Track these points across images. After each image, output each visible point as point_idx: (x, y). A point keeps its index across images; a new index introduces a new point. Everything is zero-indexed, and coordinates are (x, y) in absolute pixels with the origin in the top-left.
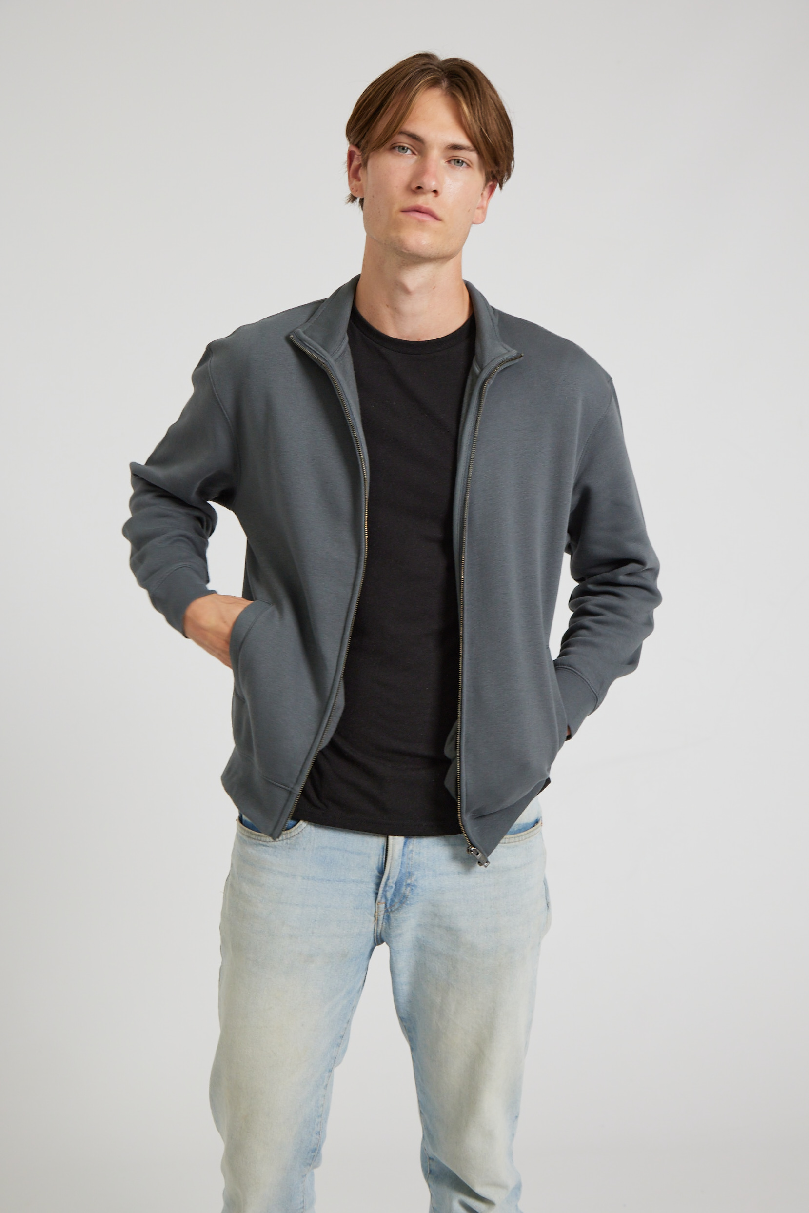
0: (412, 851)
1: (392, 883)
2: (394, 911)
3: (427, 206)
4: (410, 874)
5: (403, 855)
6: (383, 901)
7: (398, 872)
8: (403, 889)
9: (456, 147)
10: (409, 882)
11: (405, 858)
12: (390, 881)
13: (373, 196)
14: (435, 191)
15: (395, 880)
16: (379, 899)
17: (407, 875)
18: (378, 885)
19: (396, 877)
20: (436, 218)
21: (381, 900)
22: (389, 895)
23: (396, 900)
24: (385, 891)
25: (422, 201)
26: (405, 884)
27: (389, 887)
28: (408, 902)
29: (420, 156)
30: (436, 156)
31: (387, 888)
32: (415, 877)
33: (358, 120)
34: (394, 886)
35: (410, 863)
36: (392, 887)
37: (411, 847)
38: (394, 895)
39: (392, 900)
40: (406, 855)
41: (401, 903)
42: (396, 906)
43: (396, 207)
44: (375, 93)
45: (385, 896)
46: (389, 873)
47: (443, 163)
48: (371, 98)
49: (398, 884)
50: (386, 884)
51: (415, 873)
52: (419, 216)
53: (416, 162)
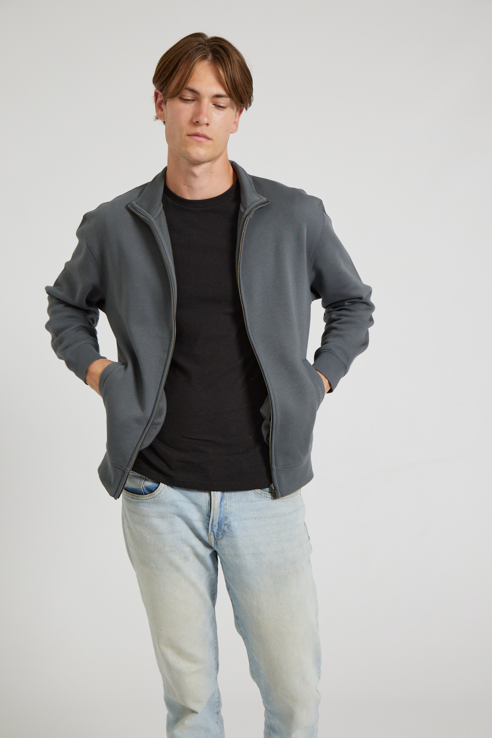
0: (226, 504)
1: (216, 523)
2: (220, 539)
3: (203, 133)
4: (226, 518)
5: (221, 507)
7: (218, 517)
8: (223, 527)
9: (218, 96)
10: (225, 522)
12: (214, 522)
13: (171, 124)
14: (207, 124)
15: (217, 521)
16: (209, 532)
17: (224, 518)
18: (208, 524)
20: (208, 139)
21: (211, 533)
22: (215, 530)
23: (220, 533)
24: (212, 528)
25: (199, 130)
26: (223, 524)
27: (214, 526)
28: (227, 534)
29: (197, 102)
30: (206, 102)
31: (213, 526)
32: (229, 520)
33: (160, 77)
34: (217, 525)
35: (226, 511)
36: (216, 526)
37: (225, 502)
38: (218, 530)
39: (217, 533)
40: (223, 507)
41: (223, 534)
42: (220, 537)
43: (185, 133)
44: (169, 63)
45: (212, 531)
46: (213, 518)
47: (211, 105)
49: (220, 524)
50: (212, 524)
51: (229, 517)
52: (198, 138)
53: (195, 105)
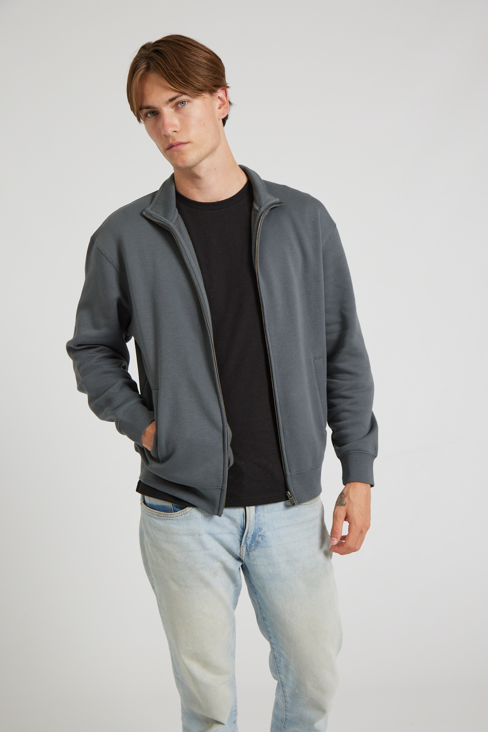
0: (260, 515)
1: (250, 535)
2: (252, 551)
4: (260, 529)
5: (256, 518)
6: (245, 546)
7: (253, 529)
8: (257, 538)
10: (260, 534)
11: (257, 520)
15: (252, 533)
16: (242, 545)
17: (259, 530)
18: (242, 536)
19: (253, 532)
21: (244, 546)
22: (249, 542)
23: (253, 545)
24: (246, 540)
26: (258, 535)
28: (260, 545)
31: (247, 538)
32: (263, 530)
34: (251, 537)
35: (260, 523)
36: (250, 538)
37: (258, 513)
38: (252, 542)
39: (250, 545)
41: (256, 546)
42: (253, 548)
45: (246, 543)
46: (248, 530)
49: (254, 536)
50: (246, 536)
51: (263, 528)
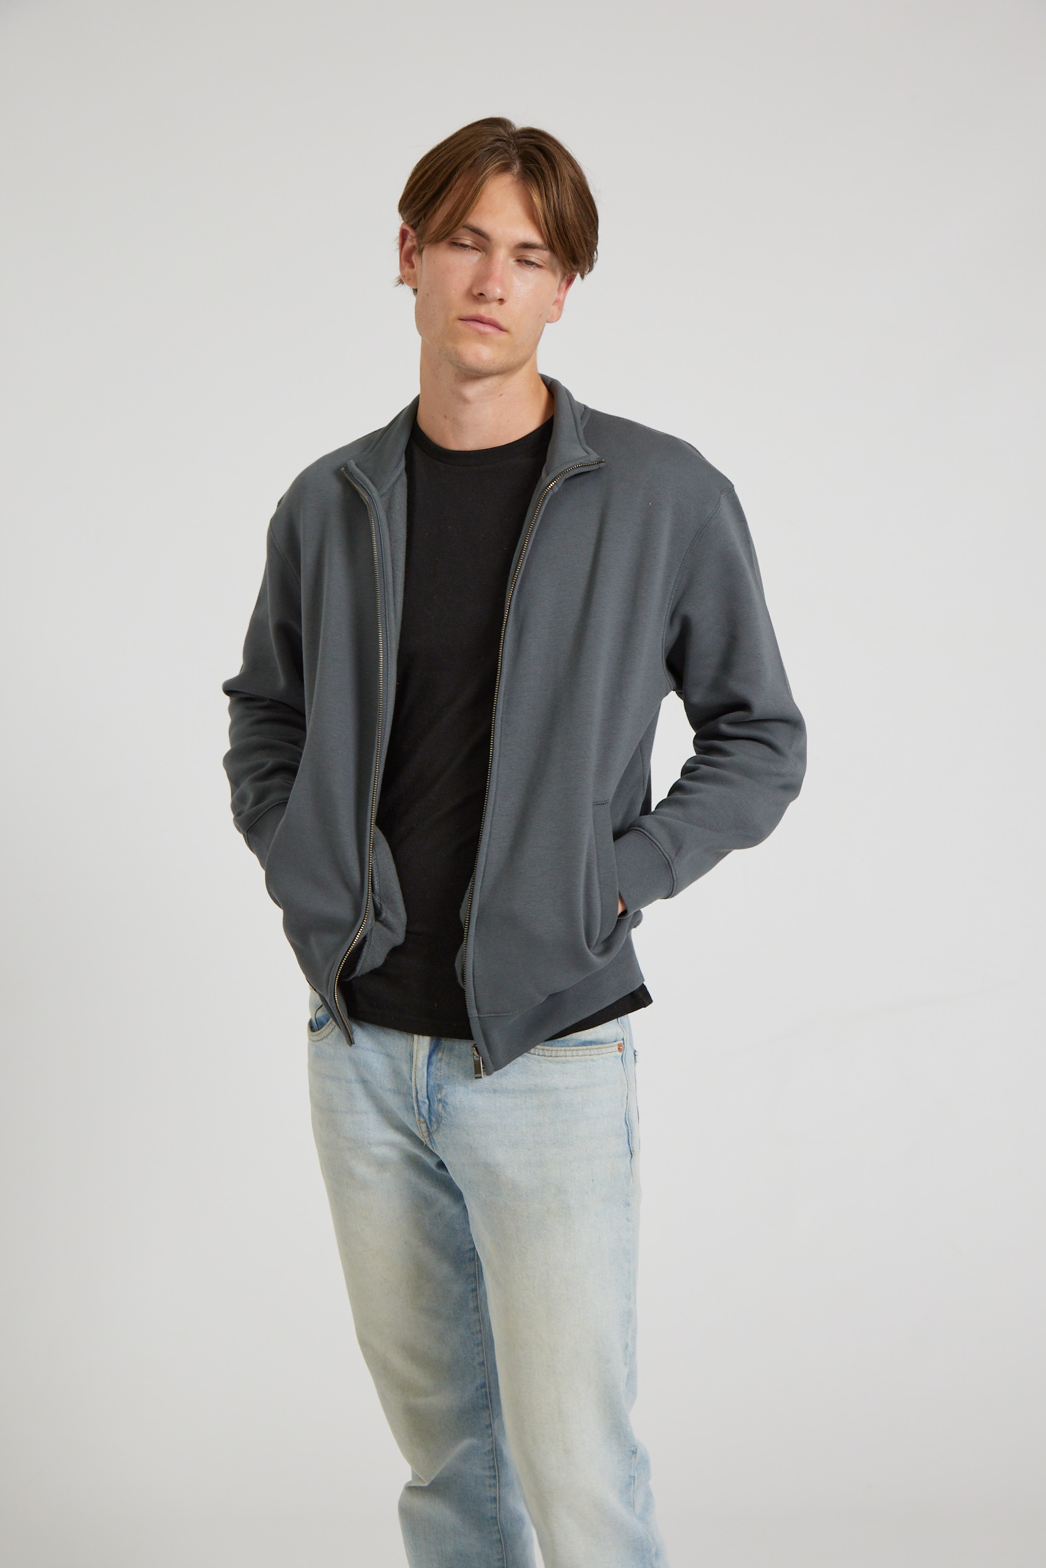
0: (441, 1060)
1: (422, 1096)
2: (434, 1133)
3: (490, 317)
5: (430, 1063)
6: (423, 1119)
7: (425, 1084)
8: (436, 1105)
9: (527, 246)
12: (420, 1094)
13: (428, 295)
14: (501, 301)
15: (425, 1093)
16: (417, 1115)
19: (425, 1090)
20: (501, 329)
21: (420, 1118)
23: (434, 1119)
24: (418, 1106)
25: (483, 310)
27: (421, 1102)
28: (443, 1123)
29: (485, 254)
30: (502, 256)
32: (444, 1091)
33: (413, 200)
36: (424, 1102)
37: (440, 1055)
38: (430, 1112)
39: (430, 1119)
40: (434, 1064)
41: (438, 1123)
42: (435, 1127)
43: (454, 314)
44: (433, 173)
46: (416, 1085)
47: (512, 262)
48: (429, 176)
49: (431, 1100)
50: (417, 1099)
52: (481, 327)
53: (480, 260)
